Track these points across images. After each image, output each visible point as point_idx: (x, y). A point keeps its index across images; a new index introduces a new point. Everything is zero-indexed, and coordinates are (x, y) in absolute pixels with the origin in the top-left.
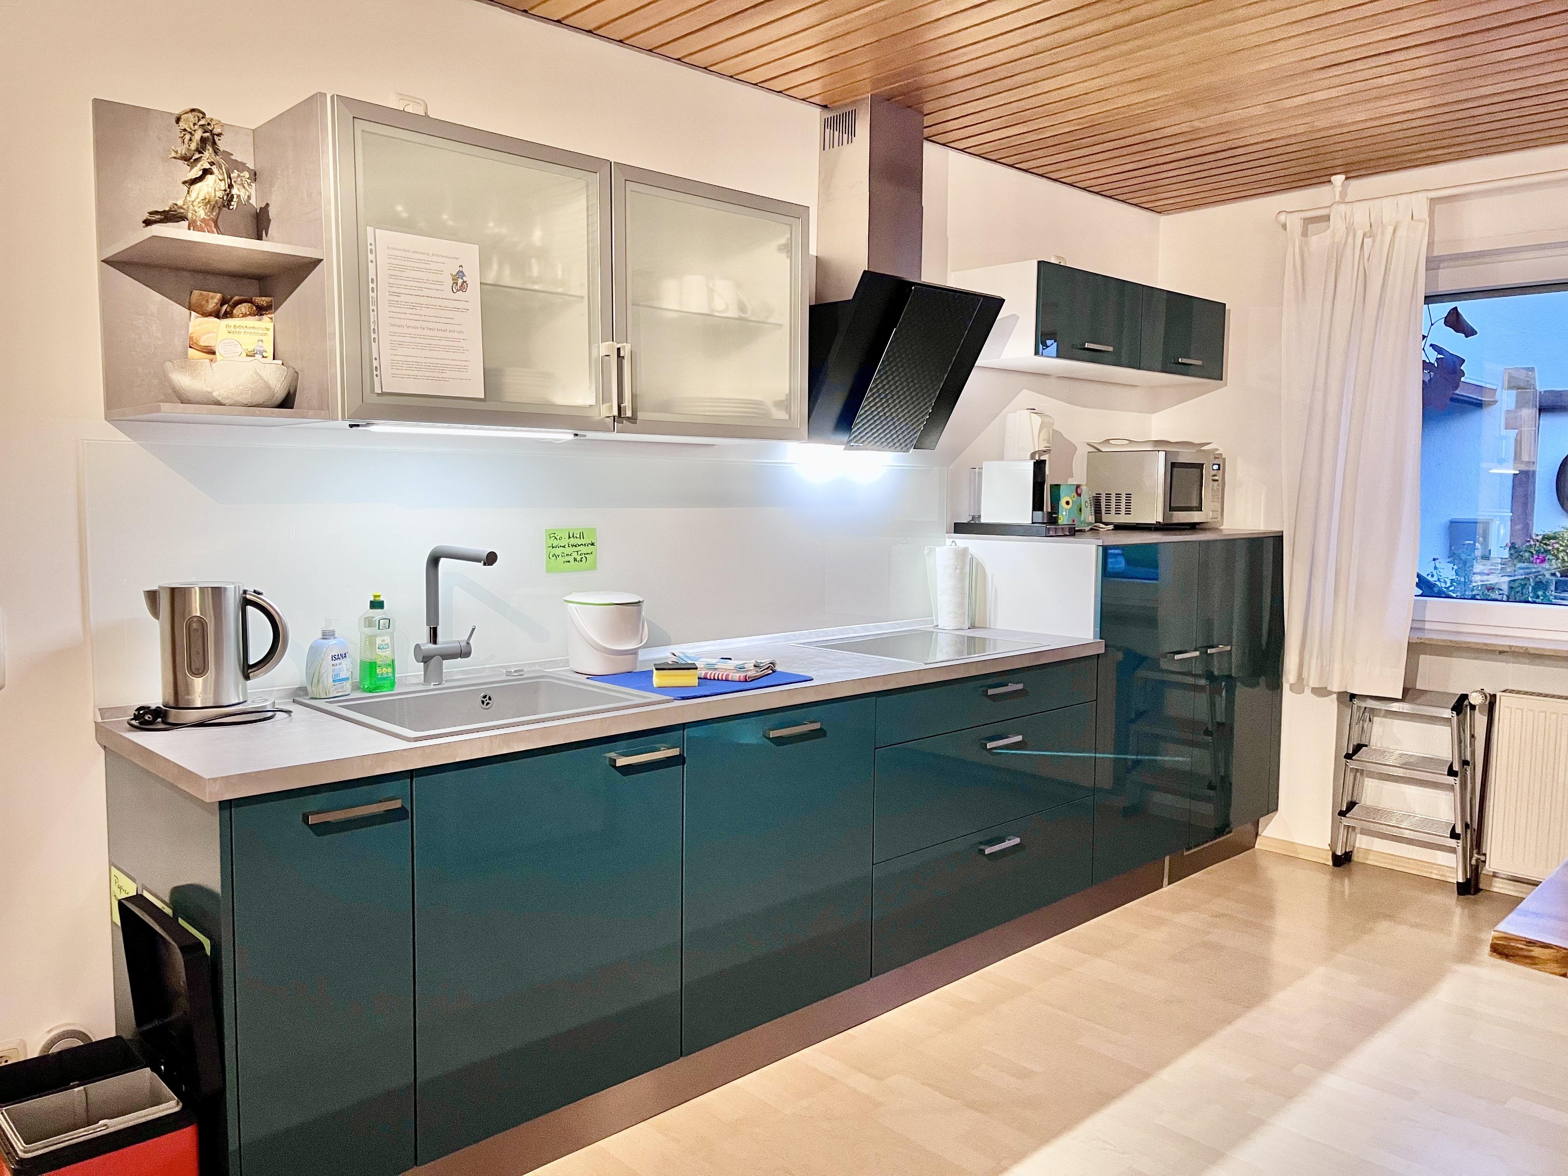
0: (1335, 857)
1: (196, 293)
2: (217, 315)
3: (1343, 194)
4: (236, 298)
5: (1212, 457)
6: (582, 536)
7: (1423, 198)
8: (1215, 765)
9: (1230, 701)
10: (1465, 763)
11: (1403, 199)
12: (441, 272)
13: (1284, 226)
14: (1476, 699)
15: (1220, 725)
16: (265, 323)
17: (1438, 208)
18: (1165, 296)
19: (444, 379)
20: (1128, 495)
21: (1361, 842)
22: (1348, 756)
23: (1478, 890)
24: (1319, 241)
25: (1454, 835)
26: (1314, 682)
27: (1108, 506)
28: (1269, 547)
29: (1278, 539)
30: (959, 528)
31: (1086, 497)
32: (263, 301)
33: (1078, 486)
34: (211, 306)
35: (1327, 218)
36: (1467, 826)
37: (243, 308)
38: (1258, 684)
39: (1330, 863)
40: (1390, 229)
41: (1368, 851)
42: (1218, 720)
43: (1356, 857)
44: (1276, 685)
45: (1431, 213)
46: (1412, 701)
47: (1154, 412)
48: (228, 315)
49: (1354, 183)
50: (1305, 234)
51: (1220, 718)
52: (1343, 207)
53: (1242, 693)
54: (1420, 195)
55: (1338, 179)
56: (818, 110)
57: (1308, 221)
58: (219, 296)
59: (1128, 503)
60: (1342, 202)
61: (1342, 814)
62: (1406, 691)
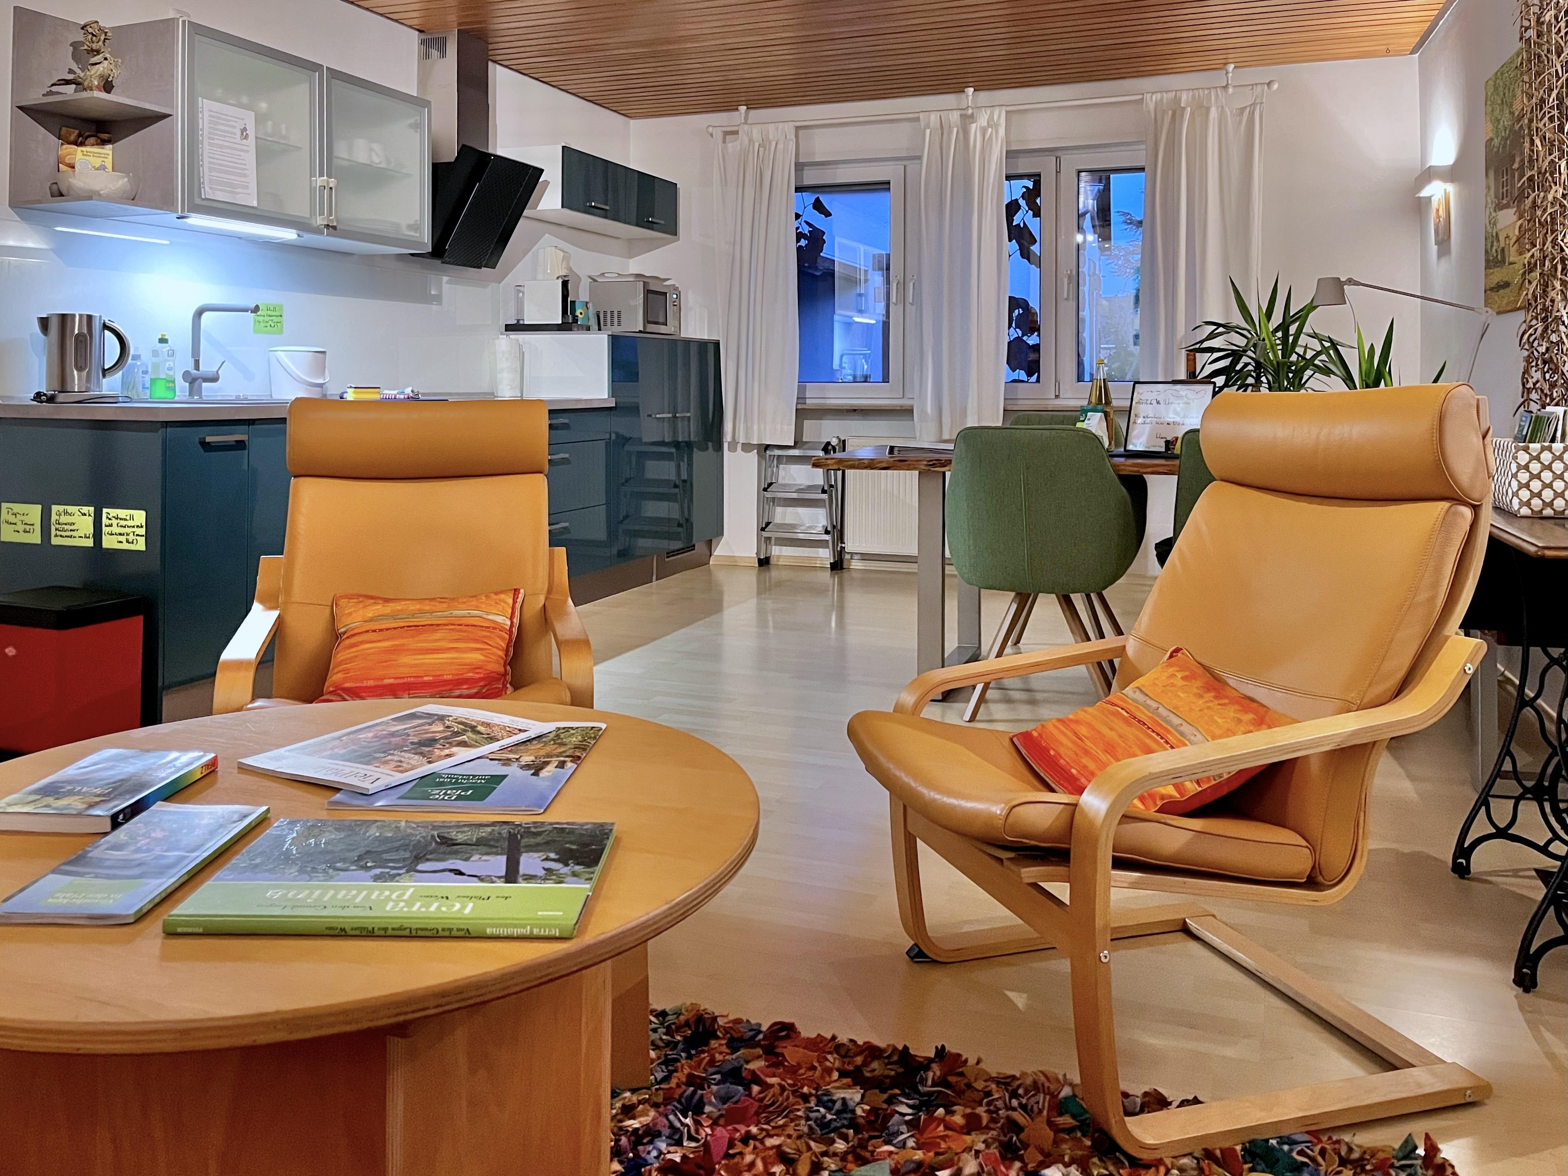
0: (760, 561)
1: (64, 129)
2: (75, 143)
3: (746, 118)
4: (87, 134)
5: (672, 289)
6: (275, 310)
7: (792, 125)
8: (682, 512)
9: (690, 465)
10: (832, 486)
11: (781, 125)
12: (235, 127)
13: (712, 135)
14: (834, 442)
15: (684, 481)
16: (108, 149)
17: (801, 132)
18: (636, 175)
19: (237, 193)
20: (619, 312)
21: (776, 551)
22: (765, 490)
23: (842, 568)
24: (733, 146)
25: (827, 532)
26: (742, 440)
27: (605, 321)
28: (711, 349)
29: (717, 344)
30: (509, 328)
31: (592, 312)
32: (105, 136)
33: (587, 303)
34: (72, 138)
35: (736, 133)
36: (834, 527)
37: (92, 140)
38: (707, 449)
39: (757, 565)
40: (774, 143)
41: (779, 557)
42: (683, 478)
43: (773, 561)
44: (719, 448)
45: (797, 136)
46: (799, 448)
47: (630, 258)
48: (82, 144)
49: (752, 112)
50: (724, 142)
51: (684, 476)
52: (746, 127)
53: (697, 455)
54: (791, 123)
55: (743, 108)
56: (417, 33)
57: (726, 133)
58: (77, 132)
59: (619, 317)
60: (746, 123)
61: (763, 529)
62: (795, 443)
